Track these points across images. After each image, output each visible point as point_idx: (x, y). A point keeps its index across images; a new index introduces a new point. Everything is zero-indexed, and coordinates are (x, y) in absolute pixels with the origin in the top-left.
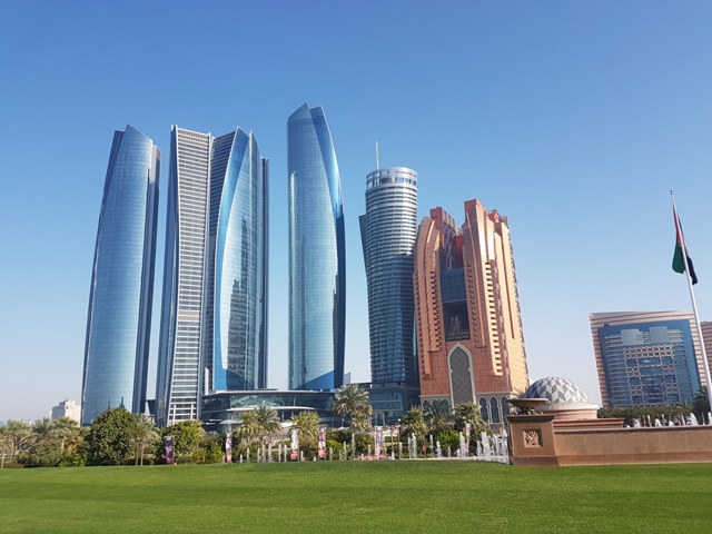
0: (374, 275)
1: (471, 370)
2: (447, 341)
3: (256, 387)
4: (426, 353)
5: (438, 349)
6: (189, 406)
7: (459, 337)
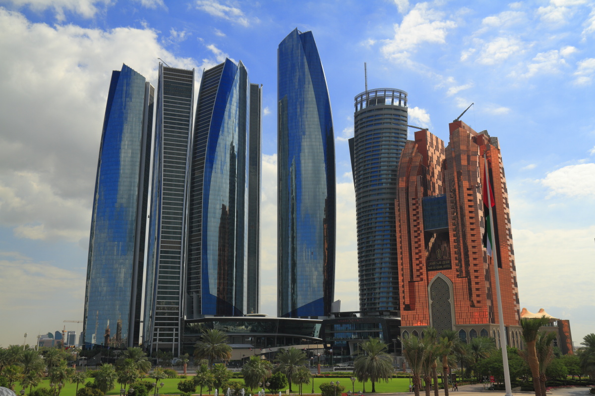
0: (362, 200)
1: (451, 300)
2: (428, 270)
3: (245, 312)
4: (406, 283)
5: (419, 279)
6: (171, 330)
7: (441, 267)
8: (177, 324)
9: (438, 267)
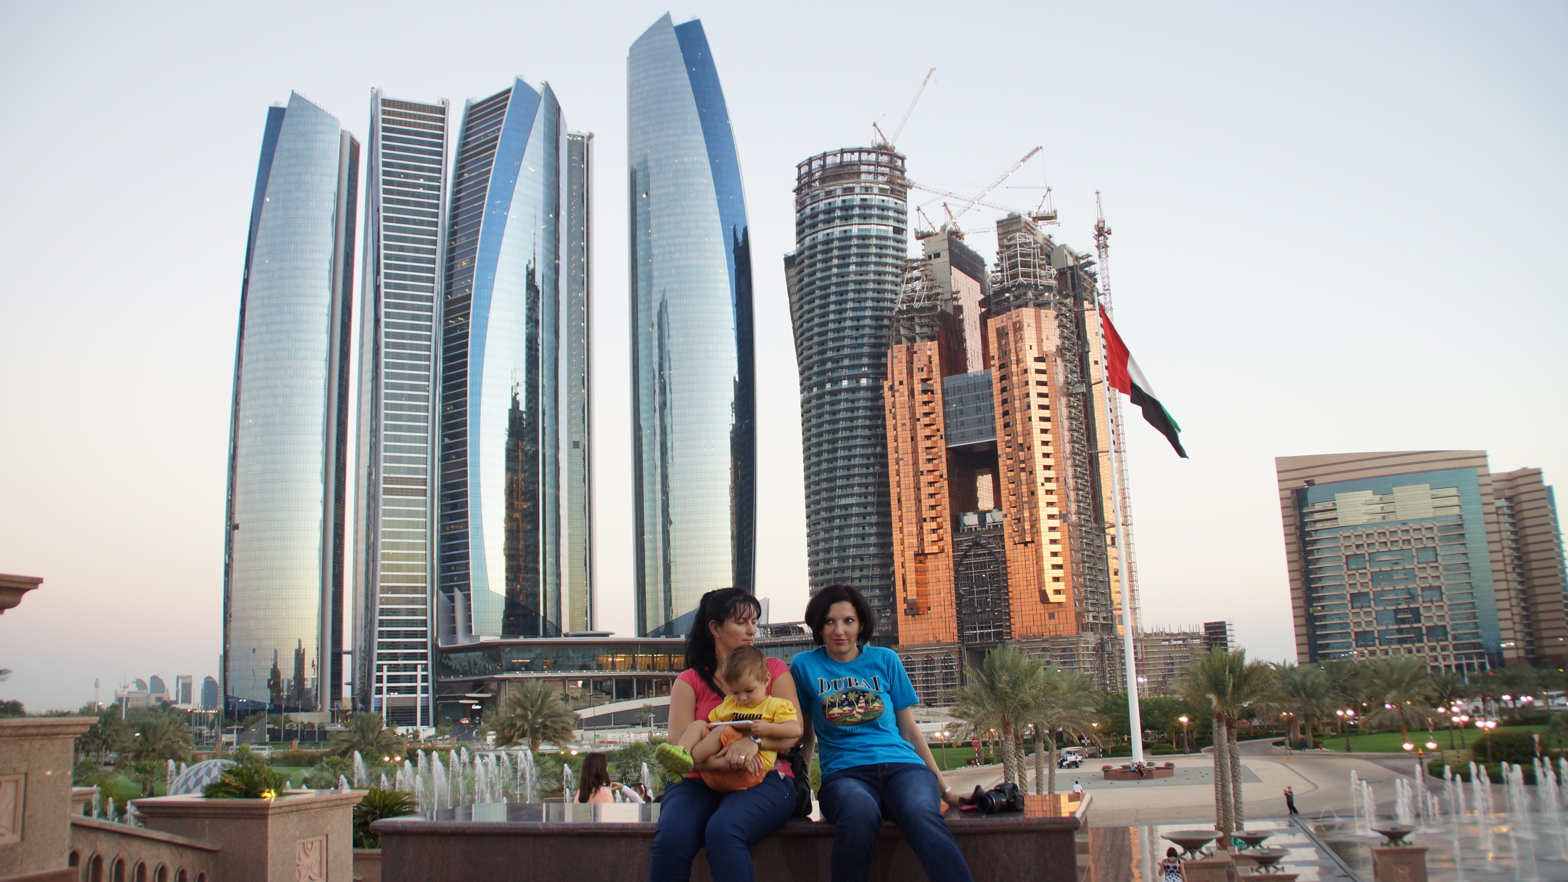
4: (910, 557)
5: (935, 548)
6: (414, 667)
8: (424, 656)
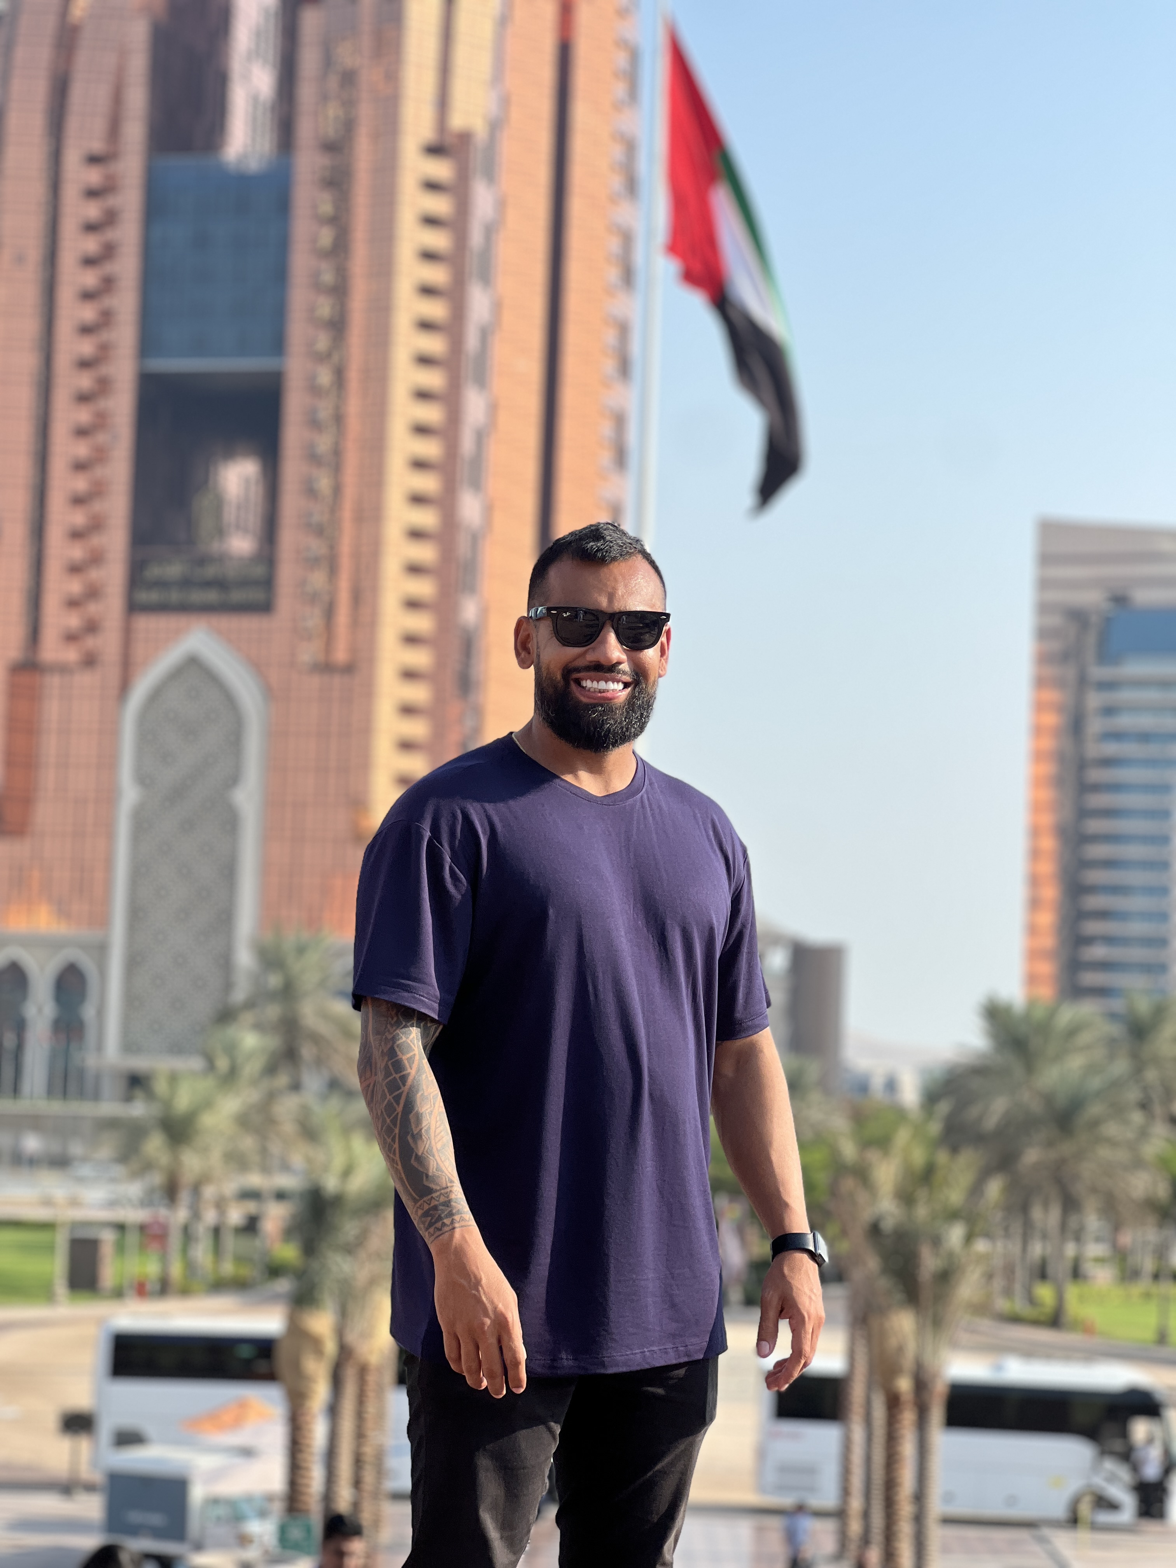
1: (248, 795)
5: (71, 655)
7: (212, 596)
9: (198, 596)
